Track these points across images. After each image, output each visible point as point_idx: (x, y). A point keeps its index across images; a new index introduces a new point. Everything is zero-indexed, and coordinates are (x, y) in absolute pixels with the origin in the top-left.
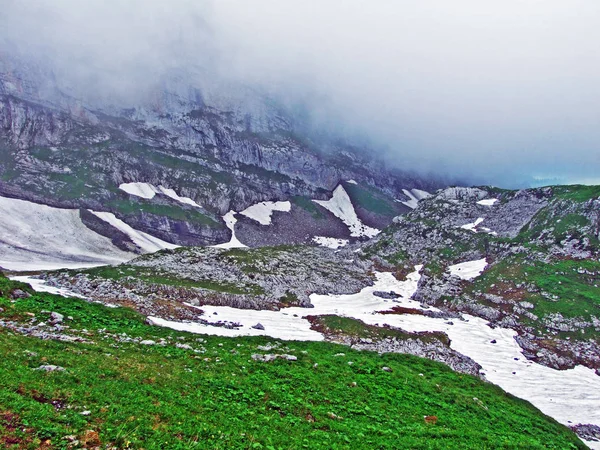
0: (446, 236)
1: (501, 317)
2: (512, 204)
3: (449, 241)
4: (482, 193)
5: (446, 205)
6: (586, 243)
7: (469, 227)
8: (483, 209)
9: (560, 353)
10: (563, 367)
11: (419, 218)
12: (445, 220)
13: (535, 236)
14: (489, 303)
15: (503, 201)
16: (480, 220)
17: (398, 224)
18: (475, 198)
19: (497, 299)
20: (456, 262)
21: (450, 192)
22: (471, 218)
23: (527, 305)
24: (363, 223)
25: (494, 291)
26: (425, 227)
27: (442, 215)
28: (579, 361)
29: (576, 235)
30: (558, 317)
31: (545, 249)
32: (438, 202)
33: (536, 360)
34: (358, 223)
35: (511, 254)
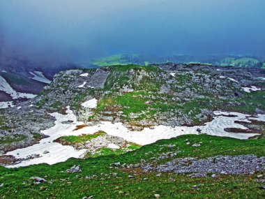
0: (74, 92)
1: (114, 119)
2: (96, 74)
3: (76, 94)
4: (81, 71)
5: (69, 79)
6: (131, 86)
7: (82, 86)
8: (84, 78)
9: (138, 126)
10: (141, 130)
11: (58, 86)
12: (71, 85)
13: (112, 86)
14: (107, 115)
15: (91, 74)
16: (85, 83)
17: (48, 90)
18: (78, 74)
19: (110, 113)
20: (83, 102)
21: (68, 72)
22: (81, 82)
23: (121, 112)
24: (17, 91)
25: (107, 110)
26: (63, 89)
27: (69, 83)
28: (144, 126)
29: (127, 84)
30: (132, 114)
31: (117, 90)
32: (65, 77)
33: (133, 130)
34: (14, 92)
35: (106, 95)
